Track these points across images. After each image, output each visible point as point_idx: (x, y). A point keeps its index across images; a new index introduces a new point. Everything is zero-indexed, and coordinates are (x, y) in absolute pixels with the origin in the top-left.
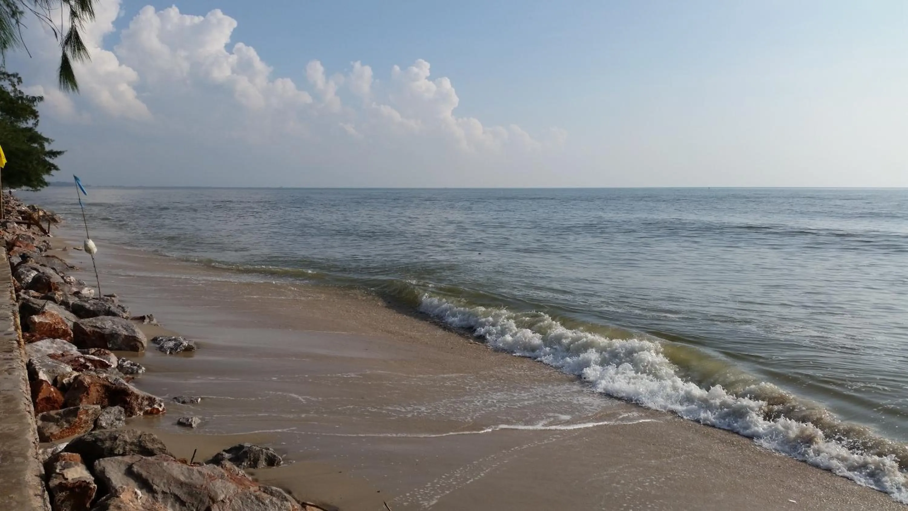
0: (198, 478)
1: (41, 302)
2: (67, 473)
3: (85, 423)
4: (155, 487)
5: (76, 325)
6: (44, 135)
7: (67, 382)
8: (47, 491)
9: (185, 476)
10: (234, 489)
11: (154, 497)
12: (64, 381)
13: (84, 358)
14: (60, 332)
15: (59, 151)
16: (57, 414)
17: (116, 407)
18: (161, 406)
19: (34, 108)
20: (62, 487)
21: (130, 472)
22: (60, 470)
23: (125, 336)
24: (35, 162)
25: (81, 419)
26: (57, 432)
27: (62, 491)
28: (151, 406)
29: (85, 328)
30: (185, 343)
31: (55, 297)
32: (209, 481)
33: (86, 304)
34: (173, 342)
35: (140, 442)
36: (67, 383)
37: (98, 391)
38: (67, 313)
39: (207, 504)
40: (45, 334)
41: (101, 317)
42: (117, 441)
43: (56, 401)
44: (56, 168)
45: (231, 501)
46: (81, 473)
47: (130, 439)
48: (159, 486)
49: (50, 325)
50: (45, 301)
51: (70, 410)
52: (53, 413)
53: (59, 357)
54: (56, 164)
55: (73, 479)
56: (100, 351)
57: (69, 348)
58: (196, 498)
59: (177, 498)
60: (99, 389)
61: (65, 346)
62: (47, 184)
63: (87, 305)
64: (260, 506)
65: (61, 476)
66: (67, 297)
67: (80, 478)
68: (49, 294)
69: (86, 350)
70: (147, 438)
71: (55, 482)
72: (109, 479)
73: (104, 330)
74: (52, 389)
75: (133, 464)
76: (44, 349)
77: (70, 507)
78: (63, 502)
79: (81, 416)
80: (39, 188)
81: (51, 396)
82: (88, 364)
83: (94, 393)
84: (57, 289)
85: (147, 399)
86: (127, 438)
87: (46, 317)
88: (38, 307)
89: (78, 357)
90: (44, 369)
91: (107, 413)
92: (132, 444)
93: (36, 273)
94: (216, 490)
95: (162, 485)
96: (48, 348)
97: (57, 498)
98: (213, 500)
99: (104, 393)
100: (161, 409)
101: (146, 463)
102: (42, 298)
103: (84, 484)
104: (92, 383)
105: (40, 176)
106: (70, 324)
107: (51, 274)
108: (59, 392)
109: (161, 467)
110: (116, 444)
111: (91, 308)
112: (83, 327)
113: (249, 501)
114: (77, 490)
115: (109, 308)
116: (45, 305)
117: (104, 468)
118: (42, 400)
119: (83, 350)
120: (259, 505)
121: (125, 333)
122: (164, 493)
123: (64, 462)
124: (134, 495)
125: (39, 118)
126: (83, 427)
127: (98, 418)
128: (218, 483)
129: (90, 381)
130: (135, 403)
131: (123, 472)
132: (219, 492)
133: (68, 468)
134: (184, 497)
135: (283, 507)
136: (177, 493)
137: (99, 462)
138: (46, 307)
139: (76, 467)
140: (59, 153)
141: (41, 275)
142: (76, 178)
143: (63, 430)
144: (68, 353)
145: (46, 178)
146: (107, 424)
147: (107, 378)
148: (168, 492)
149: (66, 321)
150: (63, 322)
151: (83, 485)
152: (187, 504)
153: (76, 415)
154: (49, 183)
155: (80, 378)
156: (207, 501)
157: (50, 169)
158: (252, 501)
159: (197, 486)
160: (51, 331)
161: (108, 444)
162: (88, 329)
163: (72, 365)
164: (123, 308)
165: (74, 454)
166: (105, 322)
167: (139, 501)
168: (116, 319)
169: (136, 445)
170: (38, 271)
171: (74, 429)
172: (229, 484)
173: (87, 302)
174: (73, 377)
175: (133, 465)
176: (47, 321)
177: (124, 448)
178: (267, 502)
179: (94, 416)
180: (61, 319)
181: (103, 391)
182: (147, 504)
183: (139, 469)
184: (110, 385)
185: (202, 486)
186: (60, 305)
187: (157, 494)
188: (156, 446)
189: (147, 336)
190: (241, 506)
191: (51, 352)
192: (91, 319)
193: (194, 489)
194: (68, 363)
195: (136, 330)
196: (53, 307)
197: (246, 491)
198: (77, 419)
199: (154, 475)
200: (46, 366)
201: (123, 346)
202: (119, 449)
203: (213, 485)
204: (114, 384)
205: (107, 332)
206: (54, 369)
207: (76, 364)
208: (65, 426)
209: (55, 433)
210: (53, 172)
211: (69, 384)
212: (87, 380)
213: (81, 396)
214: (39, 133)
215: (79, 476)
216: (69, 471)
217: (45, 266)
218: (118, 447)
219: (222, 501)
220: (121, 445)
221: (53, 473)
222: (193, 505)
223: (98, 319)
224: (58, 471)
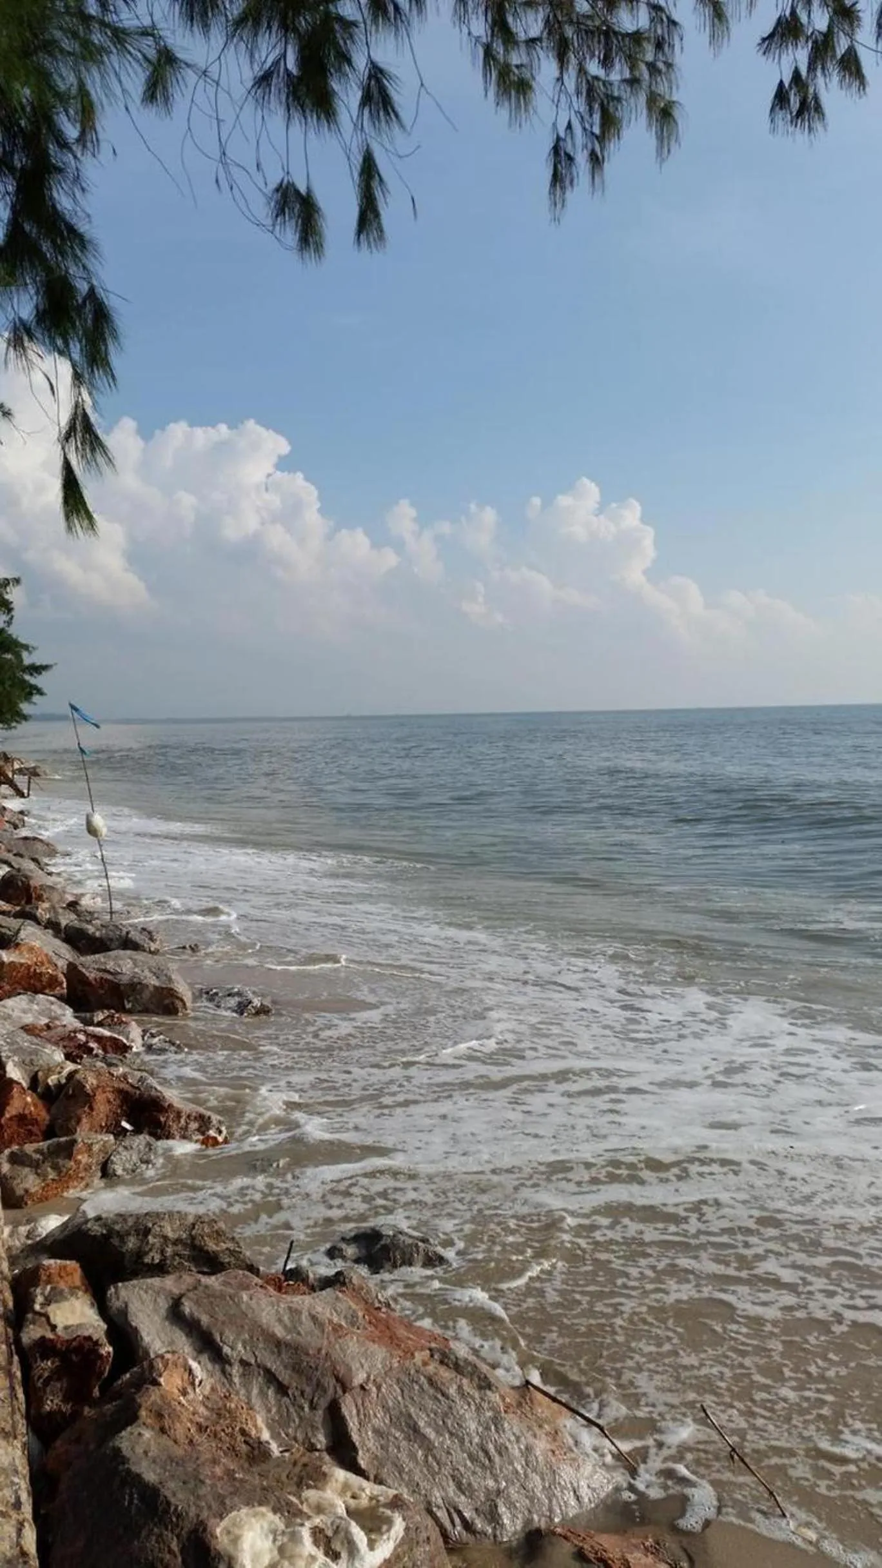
0: (311, 1333)
1: (14, 923)
2: (55, 1315)
3: (85, 1170)
4: (226, 1350)
5: (72, 967)
6: (22, 640)
7: (56, 1082)
8: (17, 1353)
9: (285, 1327)
10: (384, 1359)
11: (223, 1372)
12: (49, 1081)
13: (85, 1032)
14: (45, 979)
15: (44, 663)
16: (37, 1151)
17: (141, 1137)
18: (220, 1132)
19: (7, 597)
20: (45, 1347)
21: (176, 1315)
22: (42, 1305)
23: (155, 987)
24: (8, 683)
25: (78, 1163)
26: (36, 1188)
27: (44, 1357)
28: (203, 1133)
29: (87, 974)
30: (257, 1002)
31: (38, 915)
32: (332, 1339)
33: (89, 927)
34: (237, 999)
35: (193, 1238)
36: (55, 1085)
37: (109, 1102)
38: (58, 942)
39: (331, 1391)
40: (19, 984)
41: (113, 953)
42: (150, 1237)
43: (35, 1122)
44: (40, 692)
45: (379, 1388)
46: (83, 1314)
47: (173, 1230)
48: (235, 1348)
49: (29, 967)
50: (21, 920)
51: (59, 1144)
52: (29, 1148)
53: (41, 1030)
54: (40, 686)
55: (66, 1328)
56: (113, 1017)
57: (59, 1012)
58: (309, 1379)
59: (271, 1377)
60: (111, 1096)
61: (53, 1007)
62: (25, 718)
63: (91, 929)
64: (439, 1401)
65: (43, 1319)
66: (56, 913)
67: (79, 1326)
68: (28, 908)
69: (88, 1015)
70: (207, 1230)
71: (32, 1333)
72: (136, 1330)
73: (119, 977)
74: (29, 1099)
75: (181, 1296)
76: (16, 1014)
77: (60, 1394)
78: (47, 1382)
79: (79, 1157)
80: (14, 724)
81: (27, 1112)
82: (93, 1045)
83: (103, 1107)
84: (40, 898)
85: (195, 1118)
86: (169, 1229)
87: (21, 954)
88: (8, 932)
89: (75, 1032)
90: (16, 1059)
91: (126, 1148)
92: (176, 1242)
93: (7, 869)
94: (348, 1360)
95: (240, 1346)
96: (24, 1011)
97: (36, 1372)
98: (344, 1385)
99: (121, 1107)
100: (220, 1139)
101: (209, 1296)
102: (17, 915)
103: (87, 1345)
104: (98, 1087)
105: (16, 704)
106: (62, 964)
107: (31, 871)
108: (40, 1103)
109: (238, 1305)
110: (148, 1243)
111: (98, 934)
112: (84, 970)
113: (417, 1387)
114: (74, 1358)
115: (128, 933)
116: (19, 930)
117: (126, 1306)
118: (11, 1119)
119: (83, 1015)
120: (436, 1398)
121: (154, 982)
122: (244, 1363)
123: (49, 1287)
124: (186, 1376)
125: (13, 613)
126: (82, 1178)
127: (109, 1158)
128: (351, 1344)
129: (95, 1082)
130: (175, 1127)
131: (163, 1312)
132: (355, 1366)
133: (56, 1302)
134: (284, 1376)
135: (486, 1406)
136: (269, 1365)
137: (116, 1288)
138: (22, 934)
139: (73, 1299)
140: (45, 668)
141: (14, 872)
142: (73, 708)
143: (48, 1185)
144: (58, 1023)
145: (25, 708)
146: (124, 1170)
147: (125, 1076)
148: (253, 1361)
149: (55, 958)
150: (50, 962)
151: (87, 1347)
152: (290, 1392)
153: (70, 1156)
154: (30, 716)
155: (78, 1076)
156: (331, 1385)
157: (31, 694)
158: (421, 1387)
159: (311, 1352)
160: (31, 978)
161: (132, 1243)
162: (92, 975)
163: (65, 1047)
164: (150, 933)
165: (68, 1262)
166: (121, 962)
167: (197, 1390)
168: (140, 956)
169: (185, 1245)
170: (10, 865)
171: (67, 1182)
172: (374, 1347)
173: (89, 922)
174: (65, 1072)
175: (183, 1300)
176: (23, 961)
177: (162, 1252)
178: (452, 1391)
179: (102, 1155)
180: (46, 955)
181: (118, 1102)
182: (214, 1397)
183: (194, 1308)
184: (130, 1089)
185: (319, 1350)
186: (46, 928)
187: (231, 1365)
188: (224, 1246)
189: (191, 985)
190: (400, 1398)
191: (28, 1019)
192: (97, 956)
193: (304, 1357)
194: (56, 1044)
195: (173, 977)
196: (33, 934)
197: (407, 1363)
198: (72, 1163)
199: (223, 1323)
200: (18, 1051)
201: (151, 1007)
202: (151, 1254)
203: (341, 1349)
204: (138, 1088)
205: (125, 980)
206: (33, 1057)
207: (72, 1044)
208: (51, 1177)
209: (33, 1190)
210: (36, 698)
211: (60, 1087)
212: (91, 1081)
213: (79, 1112)
214: (14, 637)
215: (78, 1322)
216: (59, 1308)
217: (21, 856)
218: (151, 1250)
219: (362, 1387)
220: (158, 1245)
221: (27, 1312)
222: (302, 1393)
223: (109, 957)
224: (37, 1307)
